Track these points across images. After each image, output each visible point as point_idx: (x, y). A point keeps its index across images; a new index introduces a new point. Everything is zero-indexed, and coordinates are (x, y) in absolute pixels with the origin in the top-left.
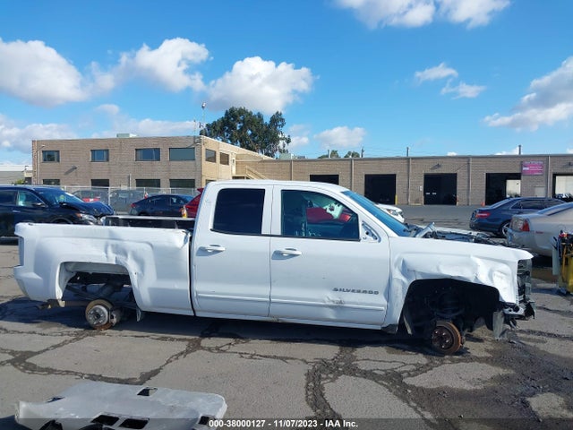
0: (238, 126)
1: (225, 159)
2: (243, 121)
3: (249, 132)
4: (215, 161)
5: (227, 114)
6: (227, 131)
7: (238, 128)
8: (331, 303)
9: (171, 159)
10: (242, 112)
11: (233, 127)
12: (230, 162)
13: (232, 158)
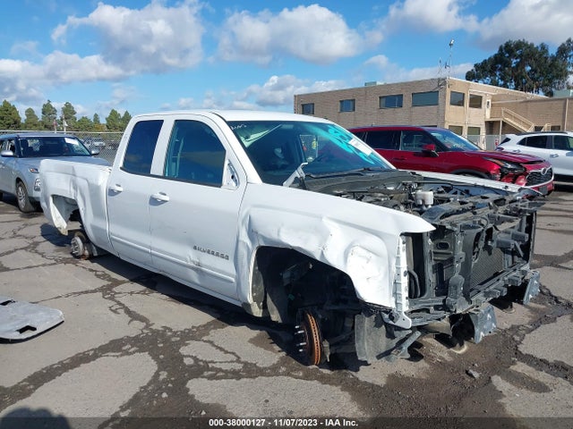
0: (514, 61)
1: (476, 102)
2: (521, 56)
3: (528, 68)
4: (463, 105)
5: (501, 49)
6: (500, 70)
7: (513, 65)
8: (192, 264)
9: (414, 105)
10: (520, 45)
11: (507, 64)
12: (484, 105)
13: (486, 100)
